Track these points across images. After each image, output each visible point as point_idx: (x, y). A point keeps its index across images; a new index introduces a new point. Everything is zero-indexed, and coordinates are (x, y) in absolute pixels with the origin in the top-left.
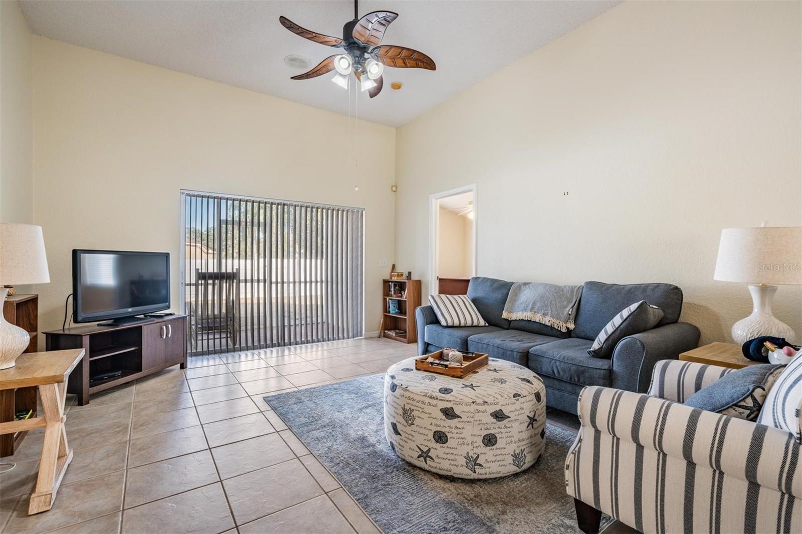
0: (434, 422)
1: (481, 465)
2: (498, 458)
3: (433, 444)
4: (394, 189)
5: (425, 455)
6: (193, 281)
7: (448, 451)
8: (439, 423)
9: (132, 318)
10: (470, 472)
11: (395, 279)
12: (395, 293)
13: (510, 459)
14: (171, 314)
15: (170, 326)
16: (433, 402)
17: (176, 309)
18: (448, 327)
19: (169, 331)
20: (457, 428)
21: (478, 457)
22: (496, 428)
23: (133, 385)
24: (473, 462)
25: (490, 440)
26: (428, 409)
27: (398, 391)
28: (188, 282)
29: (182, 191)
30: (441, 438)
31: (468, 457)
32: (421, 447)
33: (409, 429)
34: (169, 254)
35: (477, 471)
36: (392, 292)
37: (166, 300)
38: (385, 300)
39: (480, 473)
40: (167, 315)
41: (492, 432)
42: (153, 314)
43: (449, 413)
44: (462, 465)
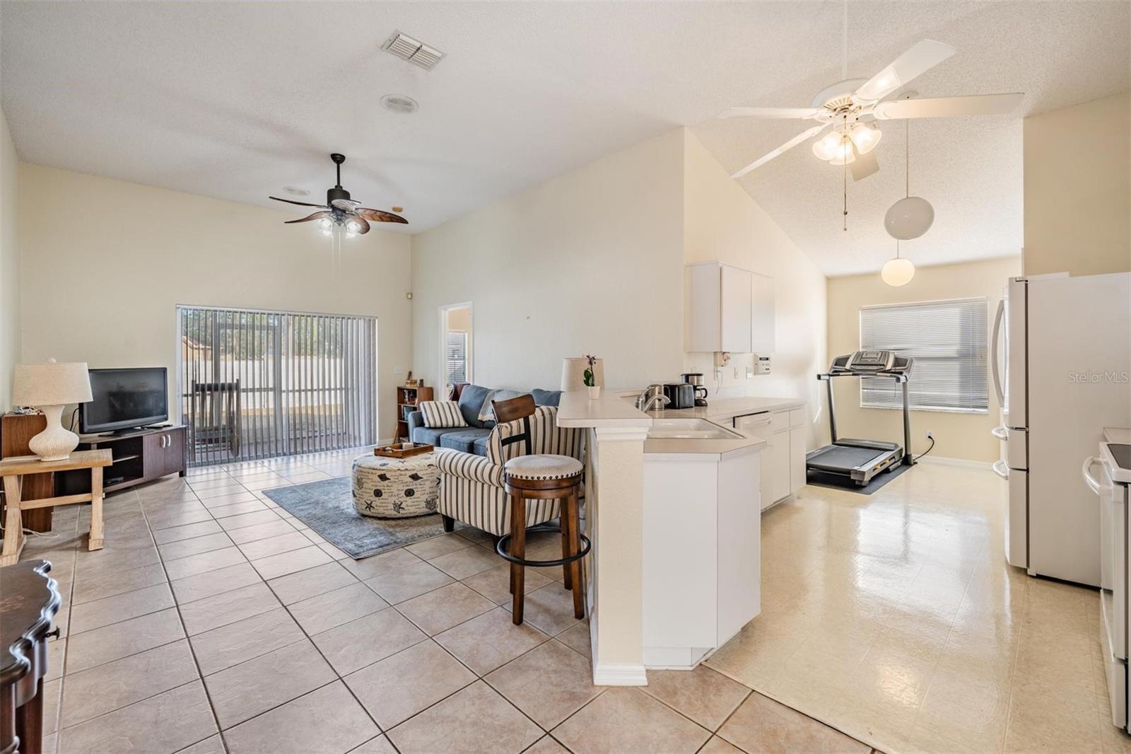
0: (374, 484)
1: (403, 508)
2: (416, 504)
3: (374, 498)
4: (410, 296)
5: (369, 506)
6: (190, 392)
7: (383, 501)
8: (377, 484)
9: (131, 429)
10: (396, 513)
11: (408, 386)
12: (409, 400)
13: (424, 504)
14: (169, 426)
15: (169, 436)
16: (374, 471)
17: (174, 421)
18: (430, 428)
19: (168, 441)
20: (388, 486)
21: (401, 503)
22: (413, 485)
23: (134, 490)
24: (398, 507)
25: (410, 493)
26: (371, 476)
27: (356, 468)
28: (185, 393)
29: (178, 306)
30: (378, 493)
31: (395, 504)
32: (367, 501)
33: (360, 492)
34: (166, 369)
35: (401, 512)
36: (407, 400)
37: (164, 412)
38: (399, 407)
39: (403, 513)
40: (165, 426)
41: (411, 487)
42: (150, 426)
43: (383, 477)
44: (391, 509)
